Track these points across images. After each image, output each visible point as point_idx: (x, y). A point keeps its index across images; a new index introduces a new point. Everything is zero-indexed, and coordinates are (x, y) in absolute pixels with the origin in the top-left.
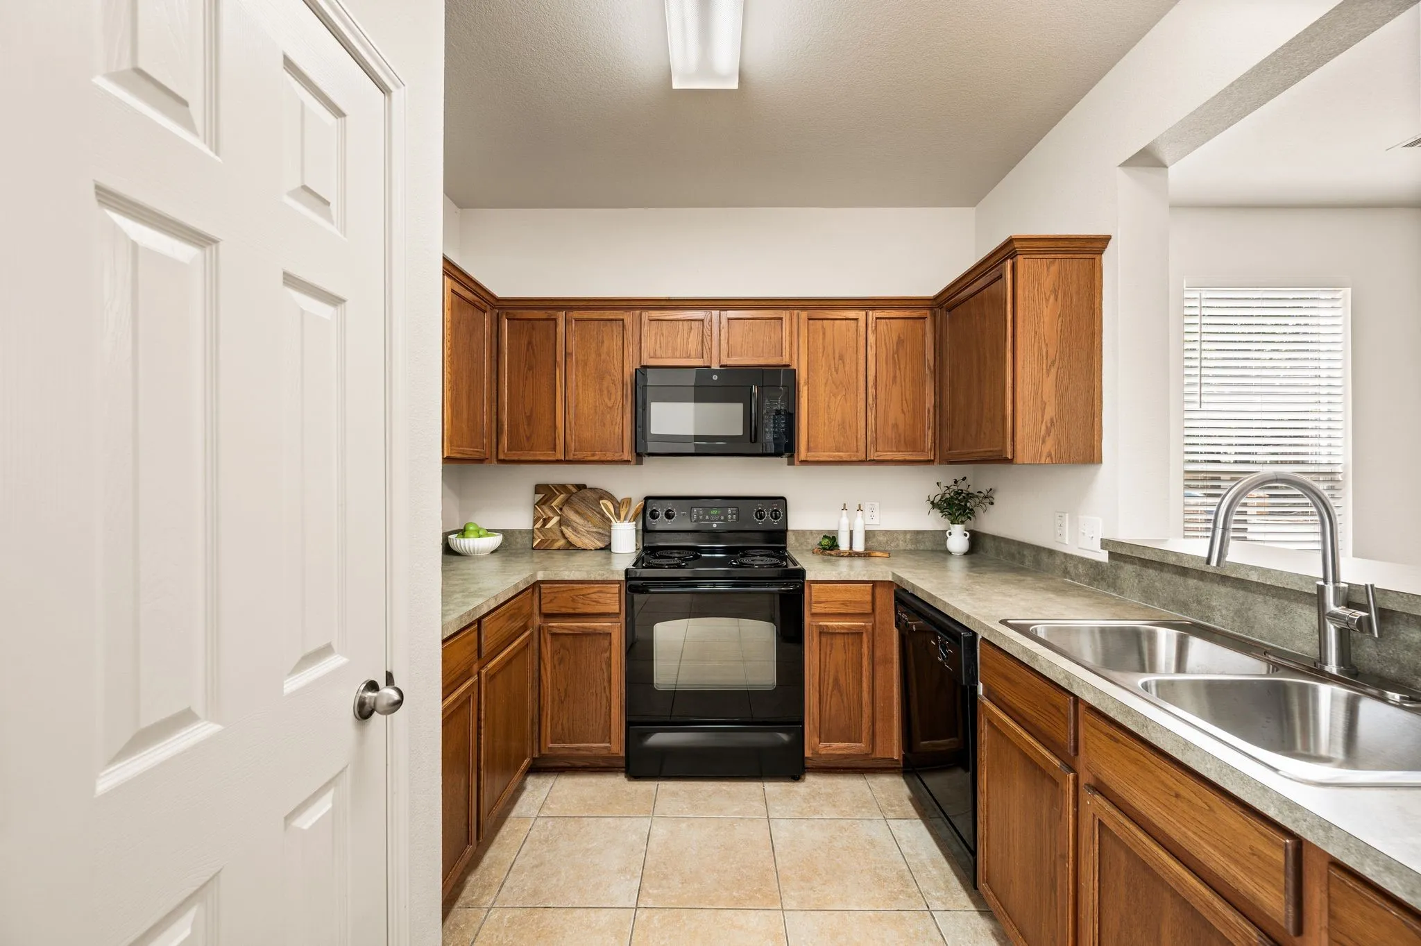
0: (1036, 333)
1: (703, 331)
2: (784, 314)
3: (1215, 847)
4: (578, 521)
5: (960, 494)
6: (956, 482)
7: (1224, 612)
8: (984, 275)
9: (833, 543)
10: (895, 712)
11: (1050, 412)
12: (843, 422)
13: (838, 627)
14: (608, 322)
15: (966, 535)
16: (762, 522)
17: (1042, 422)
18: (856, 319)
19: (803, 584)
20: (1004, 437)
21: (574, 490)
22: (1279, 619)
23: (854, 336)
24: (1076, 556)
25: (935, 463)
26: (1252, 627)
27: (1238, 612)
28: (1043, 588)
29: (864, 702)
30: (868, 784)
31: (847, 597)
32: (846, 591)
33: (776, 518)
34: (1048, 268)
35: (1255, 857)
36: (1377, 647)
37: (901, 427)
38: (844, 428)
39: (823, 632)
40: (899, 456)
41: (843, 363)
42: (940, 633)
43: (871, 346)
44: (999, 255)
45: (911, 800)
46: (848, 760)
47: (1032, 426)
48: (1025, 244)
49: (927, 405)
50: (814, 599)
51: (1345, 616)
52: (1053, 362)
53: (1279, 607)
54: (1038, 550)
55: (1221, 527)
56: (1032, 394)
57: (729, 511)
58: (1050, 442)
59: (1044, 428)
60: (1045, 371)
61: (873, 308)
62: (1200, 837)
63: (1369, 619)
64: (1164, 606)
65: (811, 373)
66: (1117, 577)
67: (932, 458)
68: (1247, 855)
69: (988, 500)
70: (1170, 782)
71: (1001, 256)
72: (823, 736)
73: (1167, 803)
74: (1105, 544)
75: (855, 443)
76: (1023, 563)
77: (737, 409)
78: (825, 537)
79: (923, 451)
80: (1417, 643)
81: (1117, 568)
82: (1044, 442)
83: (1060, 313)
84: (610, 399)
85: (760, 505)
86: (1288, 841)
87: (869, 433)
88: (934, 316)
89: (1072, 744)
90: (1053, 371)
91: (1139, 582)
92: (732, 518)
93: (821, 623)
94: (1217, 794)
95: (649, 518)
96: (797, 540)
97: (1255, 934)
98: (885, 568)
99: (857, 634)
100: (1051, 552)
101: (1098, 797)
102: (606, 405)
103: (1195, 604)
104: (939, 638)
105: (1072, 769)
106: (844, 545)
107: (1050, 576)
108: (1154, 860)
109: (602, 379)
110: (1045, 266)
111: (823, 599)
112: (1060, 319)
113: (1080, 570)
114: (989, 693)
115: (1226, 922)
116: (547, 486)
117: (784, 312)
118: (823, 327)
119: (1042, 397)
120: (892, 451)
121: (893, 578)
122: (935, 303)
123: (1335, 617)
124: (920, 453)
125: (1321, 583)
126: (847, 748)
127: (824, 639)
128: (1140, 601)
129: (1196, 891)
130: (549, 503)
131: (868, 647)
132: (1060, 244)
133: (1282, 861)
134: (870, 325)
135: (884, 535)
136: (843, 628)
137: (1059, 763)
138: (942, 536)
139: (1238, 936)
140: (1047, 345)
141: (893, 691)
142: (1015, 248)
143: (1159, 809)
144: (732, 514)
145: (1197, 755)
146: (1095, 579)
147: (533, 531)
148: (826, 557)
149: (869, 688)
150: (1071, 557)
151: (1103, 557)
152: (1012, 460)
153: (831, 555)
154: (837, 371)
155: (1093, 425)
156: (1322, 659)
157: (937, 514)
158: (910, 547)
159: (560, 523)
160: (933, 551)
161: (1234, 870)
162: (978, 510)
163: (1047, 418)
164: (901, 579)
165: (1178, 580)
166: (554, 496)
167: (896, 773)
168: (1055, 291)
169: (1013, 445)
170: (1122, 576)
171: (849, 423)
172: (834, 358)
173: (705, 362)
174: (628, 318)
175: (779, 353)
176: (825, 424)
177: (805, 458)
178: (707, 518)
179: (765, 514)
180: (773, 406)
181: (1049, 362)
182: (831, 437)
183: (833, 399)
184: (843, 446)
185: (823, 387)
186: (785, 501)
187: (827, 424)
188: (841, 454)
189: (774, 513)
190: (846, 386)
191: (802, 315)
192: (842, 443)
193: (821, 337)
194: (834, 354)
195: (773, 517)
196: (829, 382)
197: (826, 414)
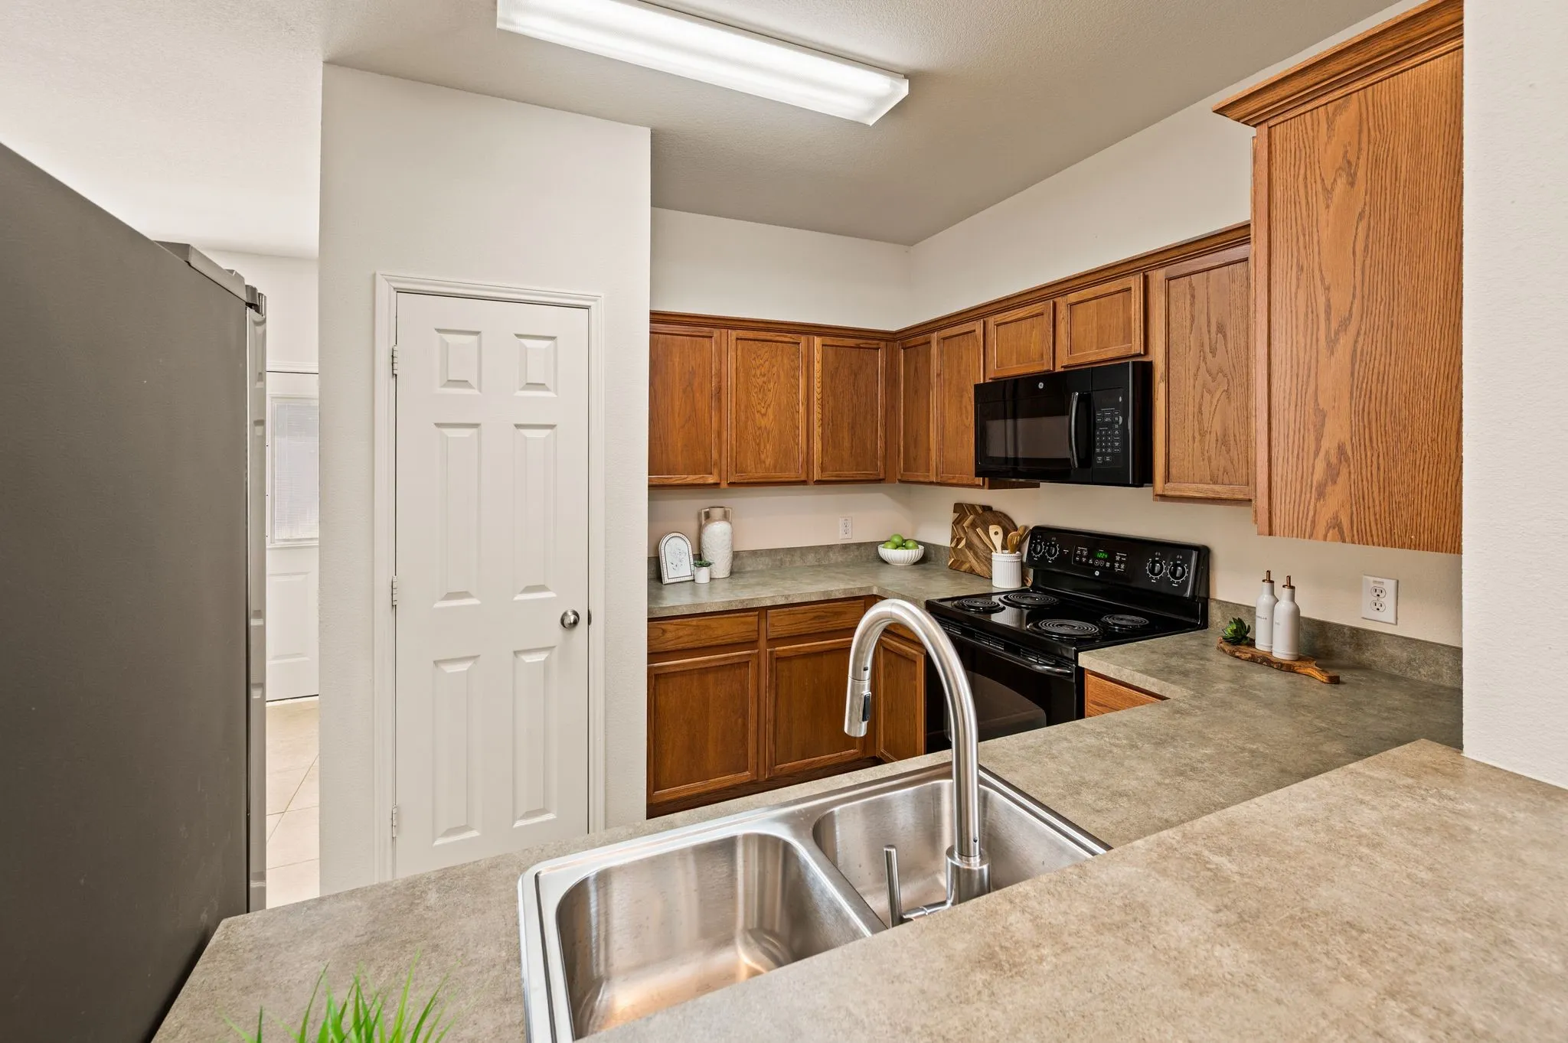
0: (1301, 269)
2: (1134, 281)
4: (979, 545)
11: (1338, 433)
12: (1225, 435)
14: (966, 337)
16: (1178, 583)
18: (1246, 260)
21: (980, 511)
23: (1244, 289)
32: (1132, 700)
34: (1330, 124)
38: (1225, 443)
41: (1225, 337)
47: (1293, 461)
50: (1090, 696)
52: (1344, 324)
56: (1294, 397)
57: (1118, 557)
59: (1320, 466)
60: (1322, 344)
75: (1245, 470)
82: (1321, 495)
83: (1363, 211)
84: (967, 418)
90: (1345, 342)
92: (1119, 567)
102: (965, 426)
109: (962, 397)
110: (1323, 121)
112: (1363, 225)
116: (961, 505)
118: (1191, 286)
119: (1316, 400)
130: (961, 524)
140: (1328, 289)
142: (1241, 119)
147: (951, 549)
159: (966, 545)
163: (1328, 444)
166: (966, 516)
168: (1349, 168)
171: (1235, 436)
172: (1209, 332)
173: (1047, 366)
174: (978, 326)
175: (1127, 338)
176: (1194, 438)
177: (1160, 492)
178: (1091, 562)
179: (1163, 568)
180: (1104, 417)
181: (1334, 325)
182: (1203, 460)
183: (1207, 396)
184: (1223, 474)
185: (1192, 380)
186: (1204, 554)
187: (1198, 437)
188: (1217, 488)
189: (1175, 570)
190: (1228, 373)
191: (1158, 276)
192: (1222, 469)
193: (1188, 302)
194: (1209, 326)
195: (1173, 574)
196: (1200, 370)
197: (1196, 423)
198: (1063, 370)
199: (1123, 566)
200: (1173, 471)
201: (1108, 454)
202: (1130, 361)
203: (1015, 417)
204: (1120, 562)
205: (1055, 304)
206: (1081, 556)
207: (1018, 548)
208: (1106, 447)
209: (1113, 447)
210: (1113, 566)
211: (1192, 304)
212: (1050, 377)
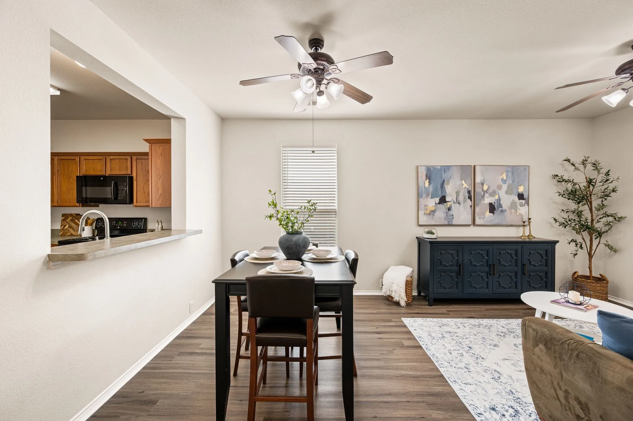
0: (156, 167)
4: (74, 226)
11: (160, 191)
14: (71, 160)
16: (139, 226)
17: (158, 194)
21: (75, 216)
34: (159, 148)
47: (155, 195)
56: (155, 186)
58: (160, 200)
59: (158, 196)
60: (158, 179)
82: (158, 200)
83: (163, 162)
84: (72, 185)
85: (135, 221)
90: (161, 179)
102: (71, 188)
109: (69, 179)
116: (66, 214)
117: (129, 156)
118: (142, 161)
119: (158, 187)
132: (159, 141)
140: (159, 171)
147: (60, 229)
154: (146, 176)
159: (69, 227)
163: (159, 193)
166: (68, 218)
168: (162, 155)
173: (103, 173)
174: (77, 159)
175: (127, 170)
176: (142, 194)
177: (135, 205)
178: (117, 225)
179: (136, 224)
180: (121, 188)
181: (160, 176)
182: (145, 198)
183: (145, 185)
185: (142, 181)
186: (146, 219)
189: (139, 223)
191: (134, 158)
193: (141, 165)
194: (145, 170)
195: (138, 224)
196: (144, 179)
197: (143, 190)
198: (108, 175)
199: (126, 225)
200: (138, 200)
201: (122, 197)
202: (128, 175)
203: (86, 186)
204: (125, 224)
205: (106, 158)
206: (114, 224)
207: (91, 225)
208: (122, 195)
209: (123, 195)
210: (123, 225)
211: (142, 165)
212: (104, 177)
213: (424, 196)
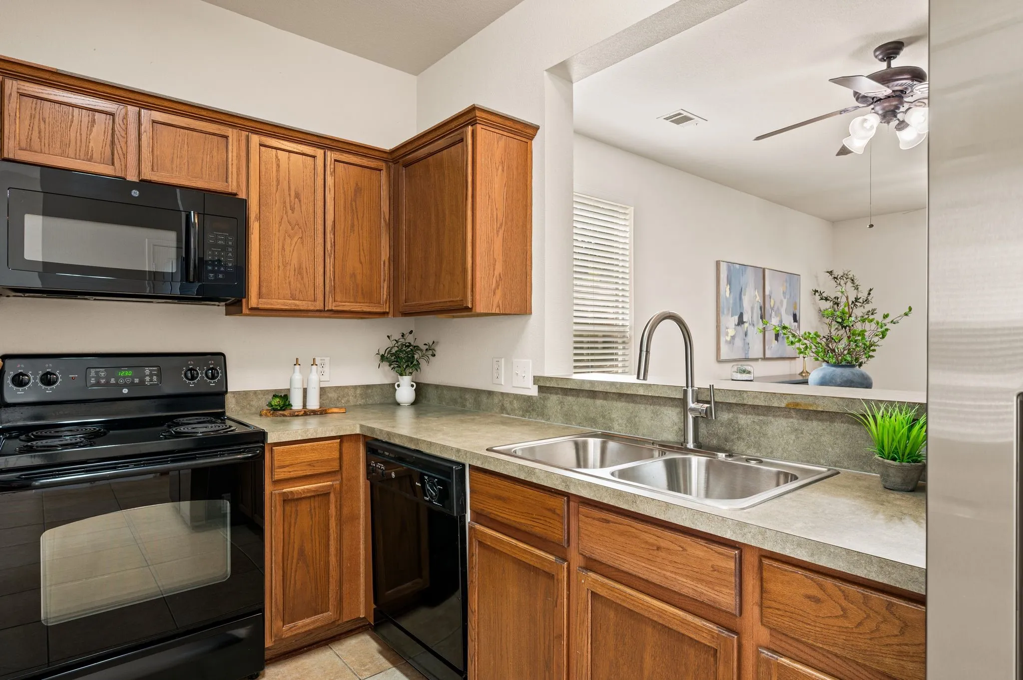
0: (489, 196)
1: (113, 129)
2: (230, 132)
3: (687, 576)
5: (408, 347)
6: (403, 335)
7: (620, 421)
8: (442, 137)
9: (285, 402)
10: (361, 570)
11: (499, 268)
12: (300, 268)
13: (303, 491)
15: (412, 386)
16: (193, 383)
17: (493, 277)
18: (314, 157)
19: (263, 448)
20: (465, 287)
22: (654, 420)
23: (312, 174)
24: (511, 394)
25: (390, 316)
26: (638, 429)
27: (629, 420)
28: (491, 423)
29: (331, 567)
30: (335, 653)
31: (314, 456)
32: (313, 450)
33: (213, 377)
34: (498, 141)
35: (715, 572)
36: (707, 427)
37: (359, 277)
38: (300, 273)
39: (287, 500)
40: (357, 307)
41: (300, 201)
42: (426, 473)
43: (330, 189)
44: (461, 120)
45: (380, 652)
46: (312, 636)
47: (486, 279)
48: (484, 115)
49: (383, 258)
50: (276, 464)
51: (699, 409)
53: (654, 411)
54: (478, 393)
55: (645, 350)
56: (487, 251)
57: (147, 371)
58: (499, 293)
59: (494, 281)
60: (495, 231)
61: (331, 149)
62: (675, 573)
63: (711, 408)
64: (579, 424)
65: (263, 208)
66: (544, 407)
67: (387, 310)
68: (710, 572)
69: (430, 352)
70: (651, 539)
71: (462, 122)
72: (286, 618)
73: (650, 557)
74: (536, 380)
75: (313, 291)
76: (464, 406)
77: (169, 238)
78: (275, 396)
79: (379, 303)
80: (726, 421)
81: (545, 399)
82: (494, 293)
83: (506, 183)
85: (191, 363)
86: (736, 552)
87: (327, 281)
88: (389, 168)
89: (566, 538)
91: (562, 408)
92: (151, 380)
93: (284, 490)
94: (687, 537)
95: (11, 385)
96: (237, 403)
97: (715, 628)
98: (351, 422)
99: (323, 495)
100: (490, 393)
101: (591, 574)
103: (601, 419)
104: (426, 478)
105: (565, 560)
106: (297, 403)
107: (490, 414)
108: (640, 605)
110: (496, 139)
111: (287, 463)
112: (506, 188)
113: (515, 405)
114: (479, 516)
115: (696, 628)
117: (230, 130)
118: (277, 157)
119: (493, 254)
120: (349, 302)
121: (361, 430)
122: (389, 157)
123: (693, 410)
124: (377, 305)
125: (686, 388)
126: (313, 622)
127: (288, 508)
128: (562, 423)
129: (674, 615)
131: (336, 507)
132: (507, 123)
133: (734, 568)
134: (328, 167)
135: (335, 391)
136: (309, 491)
137: (554, 558)
138: (392, 388)
139: (705, 635)
140: (497, 209)
141: (359, 548)
142: (476, 117)
143: (643, 564)
144: (151, 375)
145: (675, 512)
146: (527, 411)
148: (279, 418)
149: (337, 551)
150: (508, 394)
151: (533, 391)
152: (472, 308)
153: (284, 415)
154: (293, 209)
155: (526, 283)
156: (685, 441)
157: (386, 366)
158: (361, 402)
160: (381, 404)
161: (702, 588)
162: (423, 363)
163: (496, 273)
164: (372, 430)
165: (589, 401)
167: (360, 632)
168: (503, 163)
169: (472, 296)
170: (549, 405)
171: (306, 269)
172: (290, 195)
176: (279, 267)
177: (254, 306)
179: (199, 374)
182: (286, 283)
183: (288, 240)
184: (299, 294)
185: (277, 225)
187: (282, 268)
188: (297, 302)
189: (209, 373)
190: (303, 228)
191: (253, 139)
192: (299, 290)
193: (275, 168)
194: (289, 191)
195: (208, 376)
196: (283, 220)
197: (280, 256)
199: (155, 379)
200: (264, 290)
201: (221, 272)
202: (235, 197)
206: (98, 378)
211: (278, 171)
213: (725, 312)
